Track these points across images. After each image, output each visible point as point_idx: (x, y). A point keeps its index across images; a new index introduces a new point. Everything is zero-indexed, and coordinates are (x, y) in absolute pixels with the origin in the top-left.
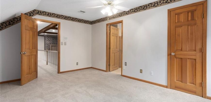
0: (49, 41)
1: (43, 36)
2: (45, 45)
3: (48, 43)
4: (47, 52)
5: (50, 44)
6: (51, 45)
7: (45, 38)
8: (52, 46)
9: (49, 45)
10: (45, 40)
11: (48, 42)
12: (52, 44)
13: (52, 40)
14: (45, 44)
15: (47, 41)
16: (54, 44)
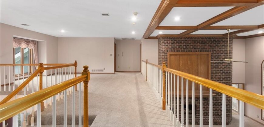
0: (166, 46)
1: (157, 39)
2: (159, 54)
3: (164, 50)
4: (164, 72)
5: (168, 51)
6: (169, 53)
7: (159, 42)
8: (170, 55)
9: (165, 53)
10: (159, 45)
11: (164, 48)
12: (171, 51)
13: (172, 44)
14: (159, 52)
15: (163, 45)
16: (175, 51)
